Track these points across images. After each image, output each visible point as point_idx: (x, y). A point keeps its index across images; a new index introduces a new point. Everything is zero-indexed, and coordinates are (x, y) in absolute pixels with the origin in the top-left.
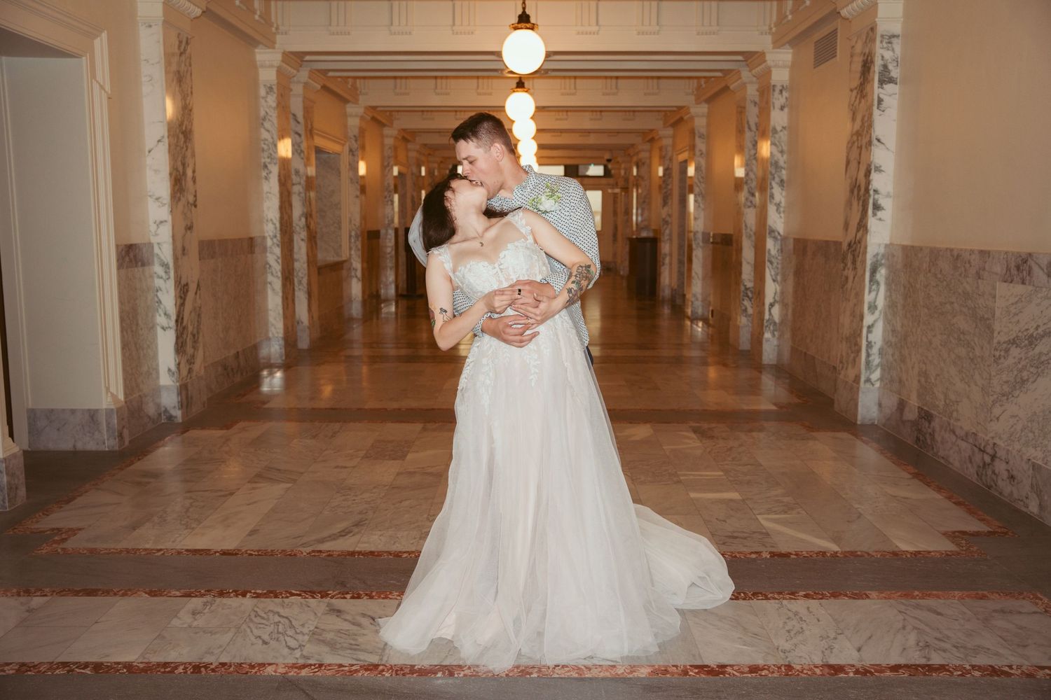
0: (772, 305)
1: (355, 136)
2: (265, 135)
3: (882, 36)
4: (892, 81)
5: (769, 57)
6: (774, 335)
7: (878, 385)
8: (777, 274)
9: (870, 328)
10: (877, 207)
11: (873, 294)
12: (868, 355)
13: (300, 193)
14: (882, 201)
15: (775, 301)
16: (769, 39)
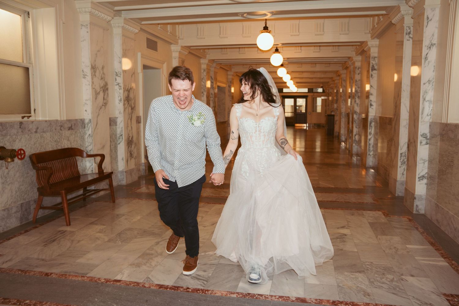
0: (355, 135)
1: (230, 81)
2: (203, 83)
3: (372, 57)
4: (375, 69)
5: (354, 58)
6: (356, 144)
7: (372, 156)
8: (357, 126)
9: (370, 139)
10: (371, 105)
11: (370, 130)
12: (369, 147)
13: (212, 100)
14: (373, 103)
15: (357, 134)
16: (354, 53)
